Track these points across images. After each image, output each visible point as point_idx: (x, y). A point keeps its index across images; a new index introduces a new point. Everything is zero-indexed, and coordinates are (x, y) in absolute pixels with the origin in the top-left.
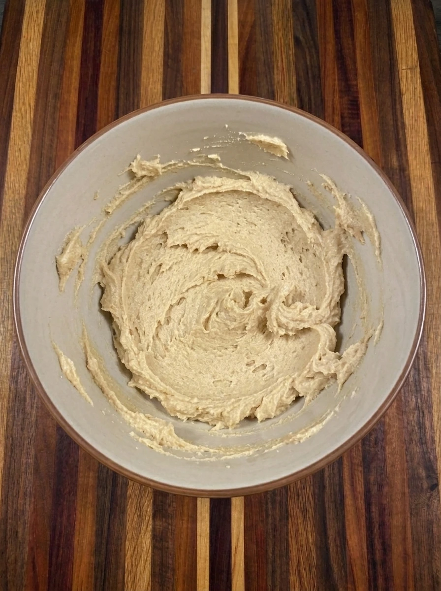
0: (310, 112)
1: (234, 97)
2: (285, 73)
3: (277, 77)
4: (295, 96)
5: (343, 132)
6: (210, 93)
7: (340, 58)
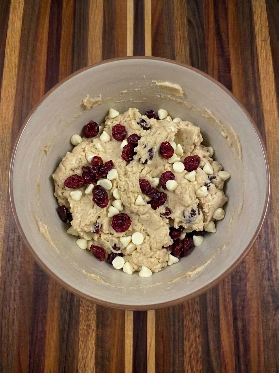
0: (198, 68)
1: (148, 58)
2: (182, 44)
3: (177, 45)
4: (188, 58)
5: (220, 81)
6: (133, 55)
7: (218, 34)
